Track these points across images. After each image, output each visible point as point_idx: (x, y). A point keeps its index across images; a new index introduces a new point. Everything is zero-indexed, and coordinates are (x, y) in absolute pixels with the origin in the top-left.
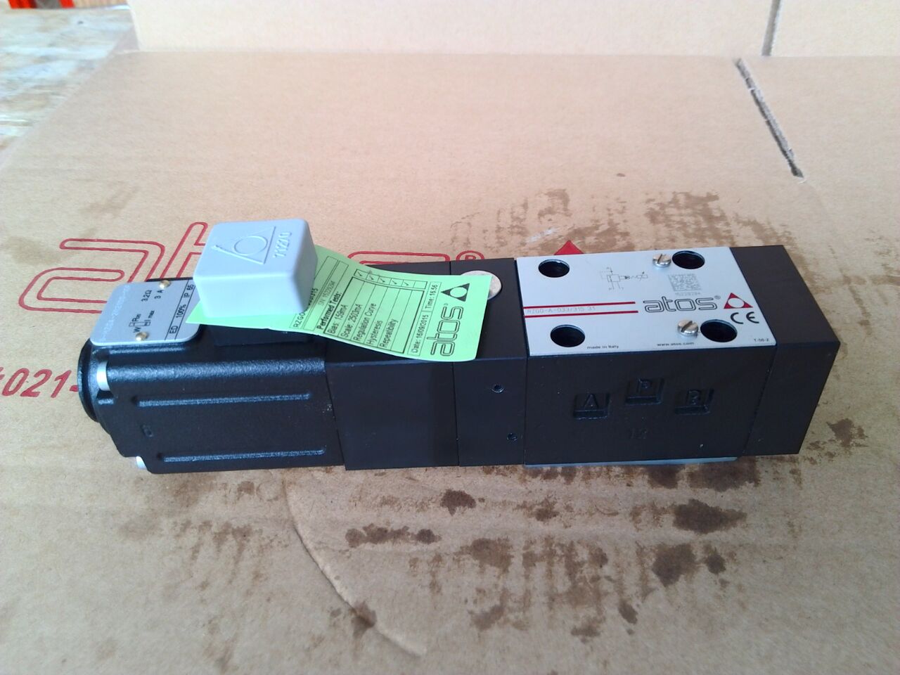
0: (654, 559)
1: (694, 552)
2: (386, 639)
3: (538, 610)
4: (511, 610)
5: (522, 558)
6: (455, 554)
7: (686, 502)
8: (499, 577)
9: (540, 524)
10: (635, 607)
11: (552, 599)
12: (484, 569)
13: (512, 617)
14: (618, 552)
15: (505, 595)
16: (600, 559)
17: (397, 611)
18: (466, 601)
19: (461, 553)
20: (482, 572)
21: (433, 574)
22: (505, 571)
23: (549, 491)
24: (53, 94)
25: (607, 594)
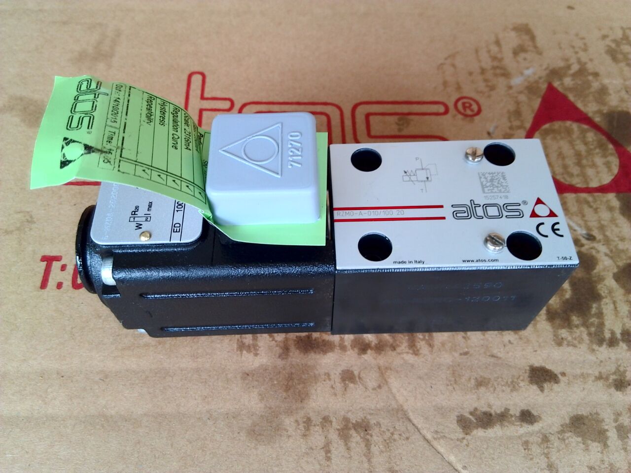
5: (615, 430)
6: (558, 432)
8: (602, 453)
9: (619, 393)
12: (588, 446)
15: (612, 469)
19: (562, 432)
20: (587, 449)
21: (547, 455)
22: (606, 445)
23: (617, 360)
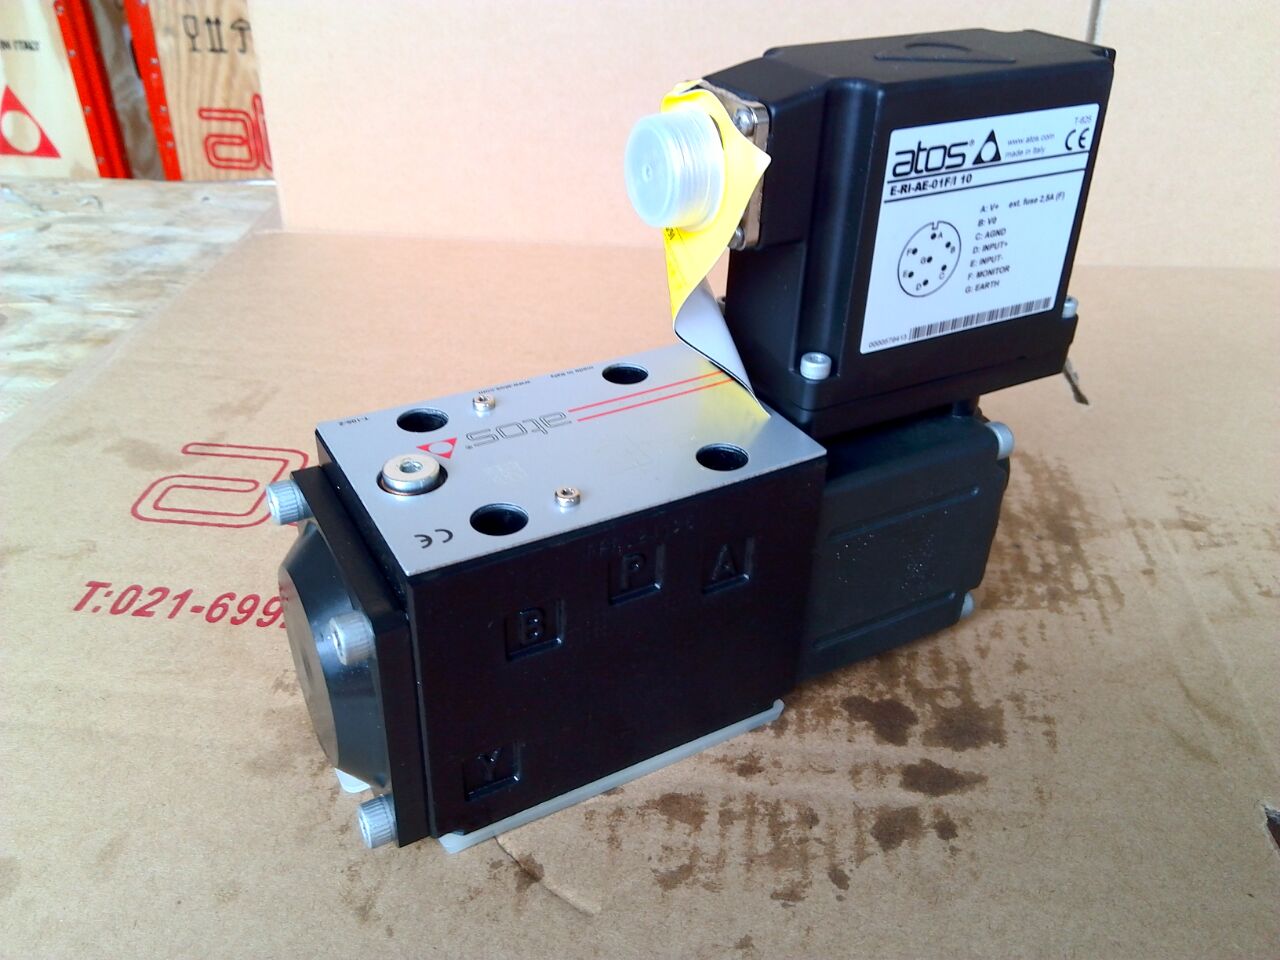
0: (874, 822)
1: (921, 816)
2: (554, 895)
3: (734, 870)
4: (702, 870)
5: (718, 815)
6: (639, 808)
7: (916, 762)
8: (689, 835)
9: (742, 780)
10: (847, 872)
11: (751, 861)
12: (673, 825)
13: (702, 877)
14: (831, 812)
15: (695, 853)
16: (811, 819)
17: (568, 865)
18: (650, 858)
19: (646, 807)
20: (670, 828)
21: (612, 828)
22: (698, 828)
23: (754, 746)
24: (169, 281)
25: (815, 857)
